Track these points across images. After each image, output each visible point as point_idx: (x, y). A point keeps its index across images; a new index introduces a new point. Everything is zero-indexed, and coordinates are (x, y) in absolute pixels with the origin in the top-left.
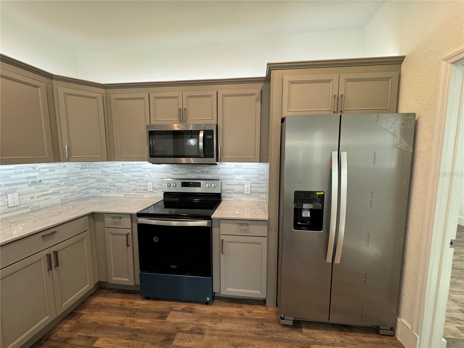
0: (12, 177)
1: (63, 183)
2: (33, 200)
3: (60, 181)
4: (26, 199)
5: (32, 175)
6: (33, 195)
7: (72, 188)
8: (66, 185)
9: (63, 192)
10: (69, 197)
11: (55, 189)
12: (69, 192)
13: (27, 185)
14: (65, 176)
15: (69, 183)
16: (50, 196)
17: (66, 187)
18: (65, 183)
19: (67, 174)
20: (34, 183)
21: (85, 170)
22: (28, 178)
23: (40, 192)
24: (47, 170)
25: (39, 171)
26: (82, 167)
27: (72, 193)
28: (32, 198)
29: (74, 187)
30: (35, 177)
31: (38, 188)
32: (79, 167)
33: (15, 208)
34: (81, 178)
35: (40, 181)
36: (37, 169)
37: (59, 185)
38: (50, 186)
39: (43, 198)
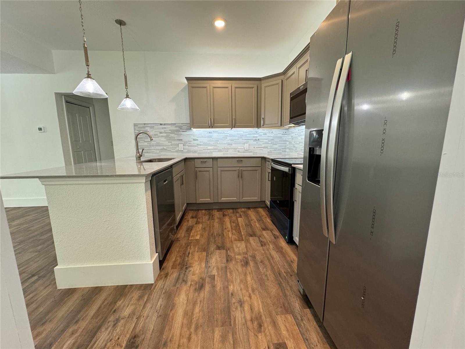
0: (248, 136)
1: (270, 143)
2: (254, 149)
3: (268, 141)
4: (252, 148)
5: (255, 136)
6: (255, 146)
7: (275, 146)
8: (271, 144)
9: (269, 148)
10: (272, 151)
11: (266, 145)
12: (273, 148)
13: (253, 140)
14: (272, 138)
15: (274, 143)
16: (262, 149)
17: (272, 145)
18: (271, 143)
19: (273, 137)
20: (256, 140)
21: (285, 136)
22: (254, 137)
23: (258, 145)
24: (263, 134)
25: (259, 134)
26: (284, 133)
27: (275, 149)
28: (254, 147)
29: (276, 146)
30: (257, 137)
31: (257, 143)
32: (281, 133)
33: (247, 151)
34: (281, 141)
35: (259, 139)
36: (258, 133)
37: (268, 143)
38: (263, 143)
39: (259, 149)
